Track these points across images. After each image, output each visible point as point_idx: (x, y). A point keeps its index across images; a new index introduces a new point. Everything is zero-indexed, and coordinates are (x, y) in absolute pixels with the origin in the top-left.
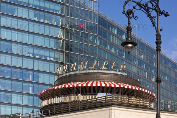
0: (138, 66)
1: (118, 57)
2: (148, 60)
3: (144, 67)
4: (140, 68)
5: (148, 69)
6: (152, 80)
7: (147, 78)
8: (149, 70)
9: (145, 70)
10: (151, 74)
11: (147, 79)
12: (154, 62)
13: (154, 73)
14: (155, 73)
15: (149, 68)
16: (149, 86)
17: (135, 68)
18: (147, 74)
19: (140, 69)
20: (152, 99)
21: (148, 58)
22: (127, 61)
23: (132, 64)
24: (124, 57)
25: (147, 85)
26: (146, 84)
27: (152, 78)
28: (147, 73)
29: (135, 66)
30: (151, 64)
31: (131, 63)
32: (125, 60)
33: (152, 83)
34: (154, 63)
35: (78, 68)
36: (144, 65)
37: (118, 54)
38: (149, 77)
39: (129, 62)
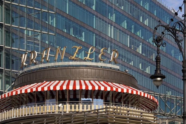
0: (116, 25)
1: (84, 9)
2: (131, 12)
3: (125, 25)
4: (119, 27)
5: (131, 29)
6: (138, 50)
7: (130, 47)
8: (133, 32)
9: (127, 32)
10: (136, 39)
11: (129, 50)
12: (141, 15)
13: (140, 37)
14: (142, 36)
15: (133, 26)
16: (132, 63)
17: (111, 28)
18: (130, 40)
19: (118, 30)
20: (152, 106)
21: (131, 7)
22: (99, 15)
23: (106, 22)
24: (94, 8)
25: (130, 61)
26: (127, 59)
27: (138, 46)
28: (130, 36)
29: (111, 25)
30: (135, 20)
31: (105, 18)
32: (95, 13)
33: (138, 56)
34: (141, 18)
35: (25, 33)
36: (125, 21)
37: (84, 3)
38: (133, 44)
39: (101, 17)
